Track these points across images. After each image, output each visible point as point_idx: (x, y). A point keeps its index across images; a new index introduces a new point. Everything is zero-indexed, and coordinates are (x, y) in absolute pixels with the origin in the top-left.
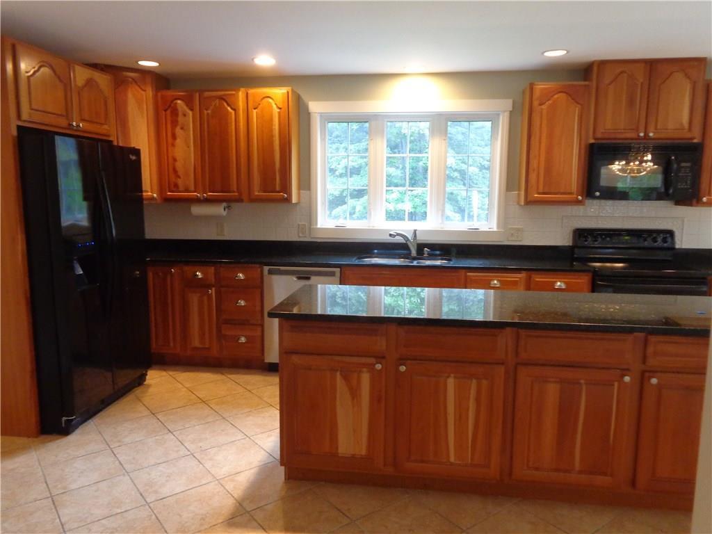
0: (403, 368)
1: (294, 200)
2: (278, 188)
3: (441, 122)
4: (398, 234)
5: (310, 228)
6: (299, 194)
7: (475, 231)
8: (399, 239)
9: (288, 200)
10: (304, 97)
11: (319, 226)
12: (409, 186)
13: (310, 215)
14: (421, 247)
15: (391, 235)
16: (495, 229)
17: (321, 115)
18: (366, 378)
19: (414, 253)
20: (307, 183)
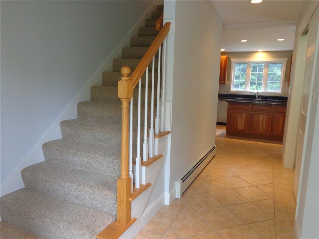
0: (252, 112)
1: (226, 83)
2: (222, 80)
3: (267, 64)
4: (253, 93)
5: (229, 90)
6: (227, 82)
7: (275, 93)
8: (253, 94)
9: (224, 83)
10: (230, 57)
11: (231, 90)
12: (257, 80)
13: (229, 87)
14: (259, 97)
15: (251, 93)
16: (281, 92)
17: (234, 62)
18: (244, 114)
19: (257, 98)
20: (229, 79)
